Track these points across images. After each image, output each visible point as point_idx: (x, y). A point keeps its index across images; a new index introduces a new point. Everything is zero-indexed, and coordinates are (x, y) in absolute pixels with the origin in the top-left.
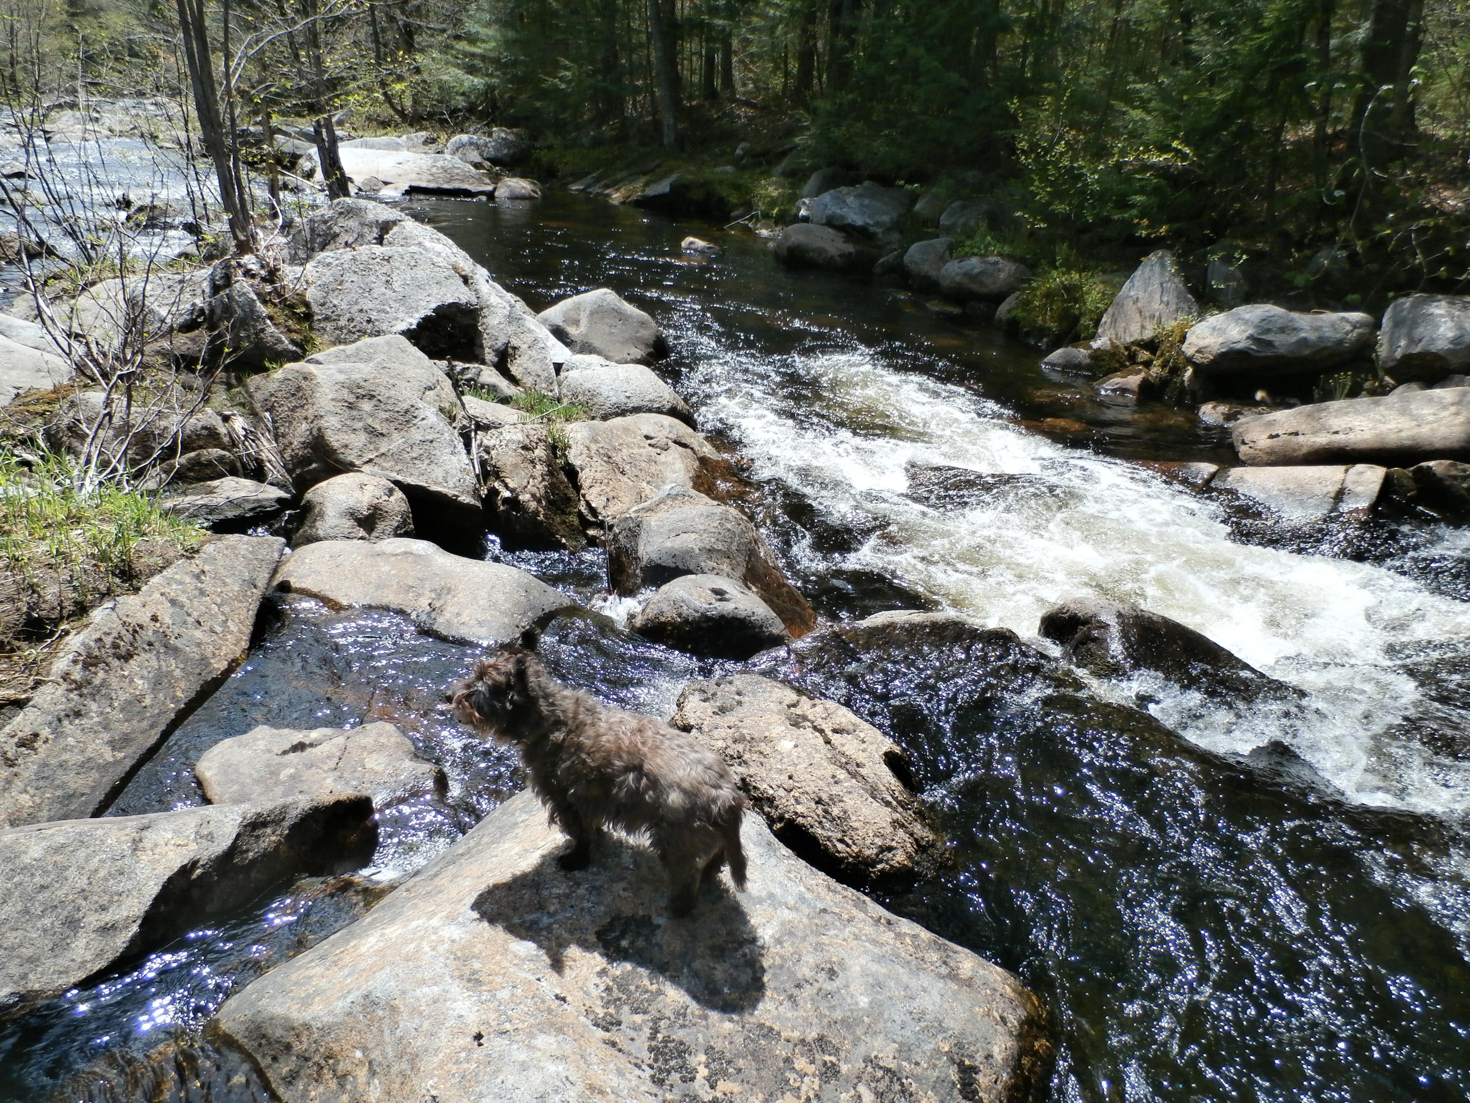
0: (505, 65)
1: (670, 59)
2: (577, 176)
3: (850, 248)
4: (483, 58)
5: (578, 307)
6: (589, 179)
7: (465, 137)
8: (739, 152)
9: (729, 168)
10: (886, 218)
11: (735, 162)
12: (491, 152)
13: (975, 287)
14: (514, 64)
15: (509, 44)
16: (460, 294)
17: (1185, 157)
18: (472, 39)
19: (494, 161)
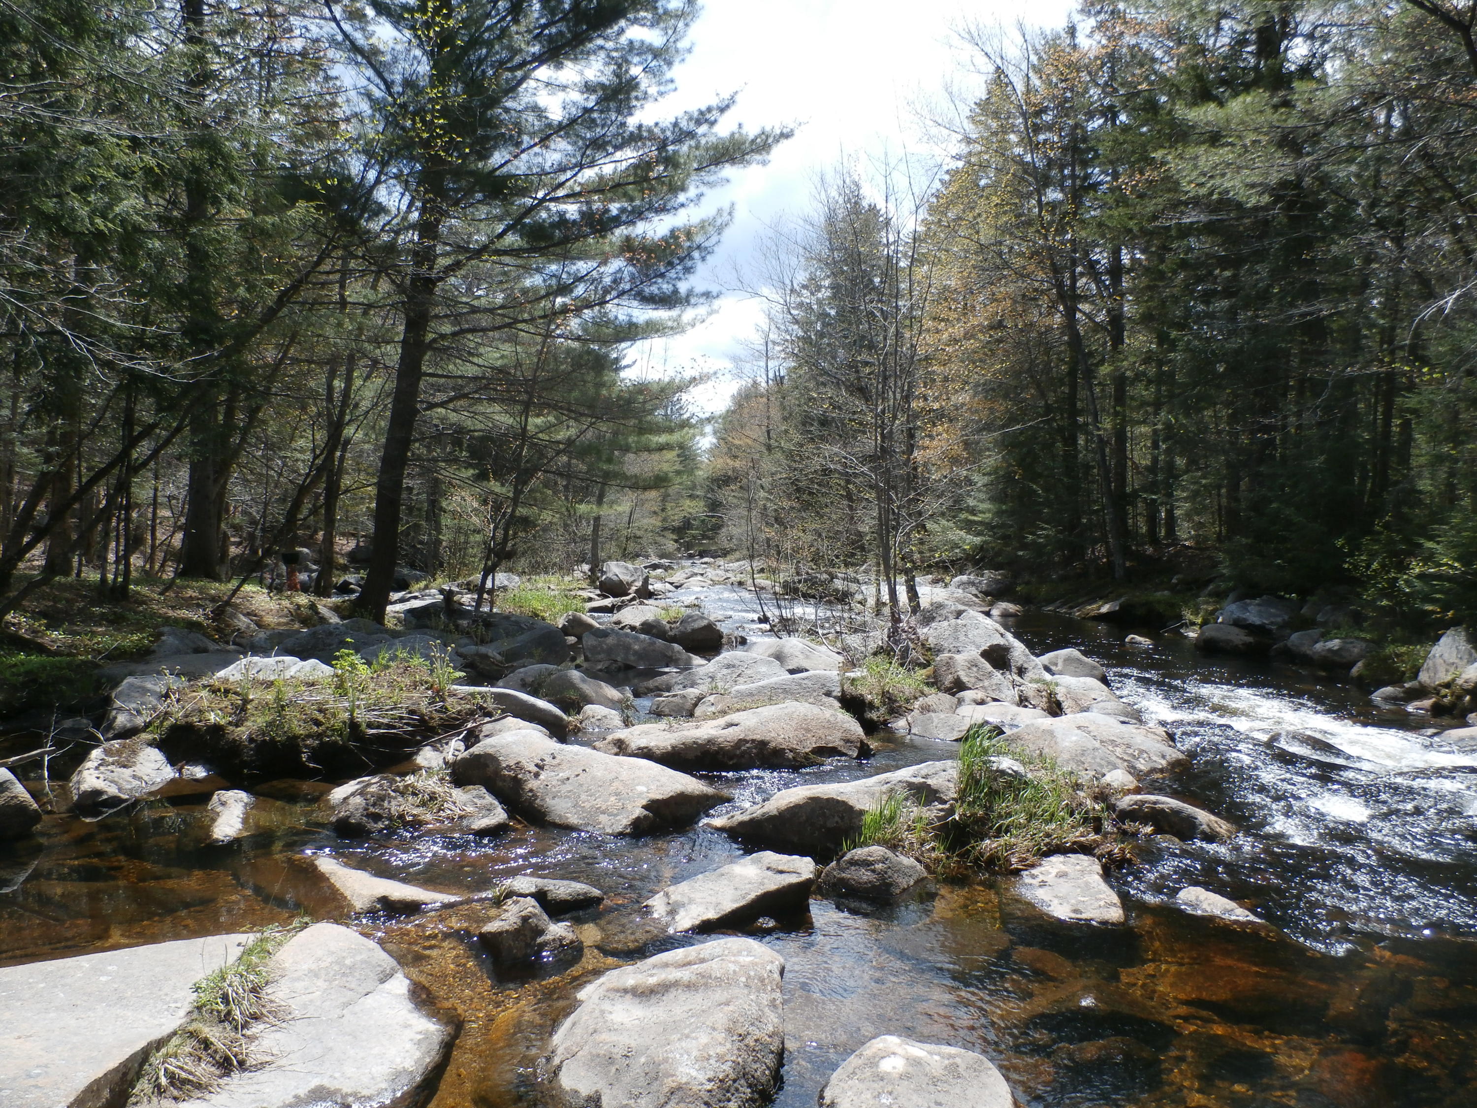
0: (993, 527)
1: (1121, 519)
2: (1049, 602)
3: (1250, 639)
4: (981, 523)
5: (1057, 657)
6: (1058, 603)
7: (964, 578)
8: (1174, 581)
9: (1166, 593)
10: (1279, 620)
11: (1173, 589)
12: (984, 587)
13: (1336, 658)
14: (1002, 526)
15: (999, 513)
16: (1001, 641)
17: (1456, 568)
18: (973, 512)
19: (986, 593)
